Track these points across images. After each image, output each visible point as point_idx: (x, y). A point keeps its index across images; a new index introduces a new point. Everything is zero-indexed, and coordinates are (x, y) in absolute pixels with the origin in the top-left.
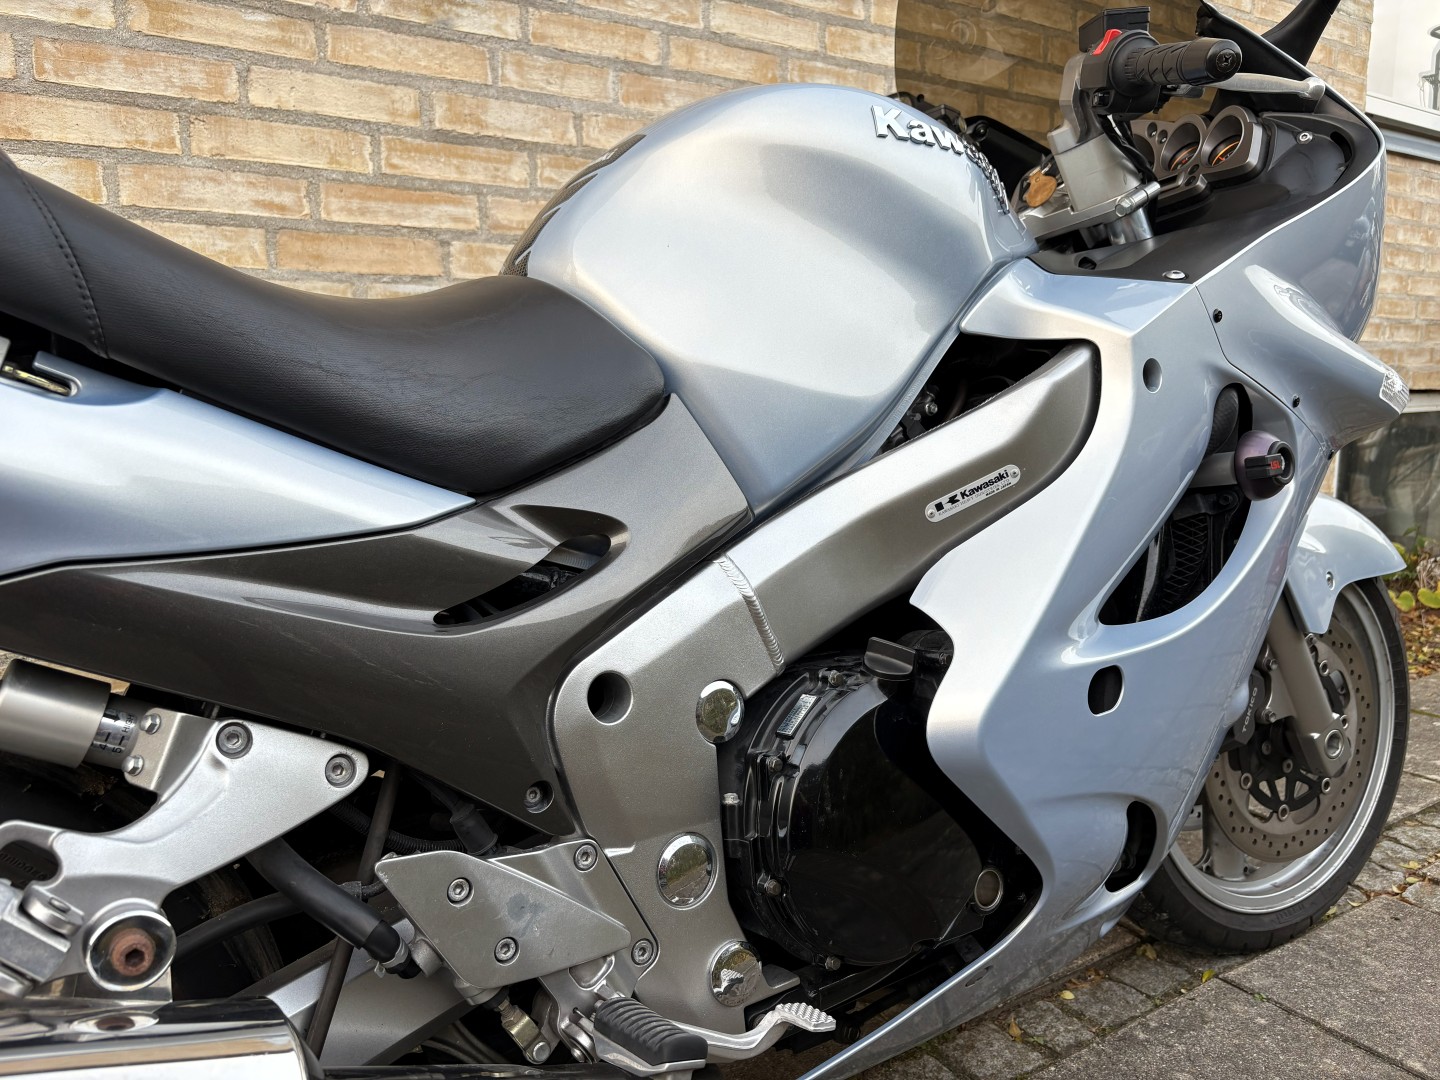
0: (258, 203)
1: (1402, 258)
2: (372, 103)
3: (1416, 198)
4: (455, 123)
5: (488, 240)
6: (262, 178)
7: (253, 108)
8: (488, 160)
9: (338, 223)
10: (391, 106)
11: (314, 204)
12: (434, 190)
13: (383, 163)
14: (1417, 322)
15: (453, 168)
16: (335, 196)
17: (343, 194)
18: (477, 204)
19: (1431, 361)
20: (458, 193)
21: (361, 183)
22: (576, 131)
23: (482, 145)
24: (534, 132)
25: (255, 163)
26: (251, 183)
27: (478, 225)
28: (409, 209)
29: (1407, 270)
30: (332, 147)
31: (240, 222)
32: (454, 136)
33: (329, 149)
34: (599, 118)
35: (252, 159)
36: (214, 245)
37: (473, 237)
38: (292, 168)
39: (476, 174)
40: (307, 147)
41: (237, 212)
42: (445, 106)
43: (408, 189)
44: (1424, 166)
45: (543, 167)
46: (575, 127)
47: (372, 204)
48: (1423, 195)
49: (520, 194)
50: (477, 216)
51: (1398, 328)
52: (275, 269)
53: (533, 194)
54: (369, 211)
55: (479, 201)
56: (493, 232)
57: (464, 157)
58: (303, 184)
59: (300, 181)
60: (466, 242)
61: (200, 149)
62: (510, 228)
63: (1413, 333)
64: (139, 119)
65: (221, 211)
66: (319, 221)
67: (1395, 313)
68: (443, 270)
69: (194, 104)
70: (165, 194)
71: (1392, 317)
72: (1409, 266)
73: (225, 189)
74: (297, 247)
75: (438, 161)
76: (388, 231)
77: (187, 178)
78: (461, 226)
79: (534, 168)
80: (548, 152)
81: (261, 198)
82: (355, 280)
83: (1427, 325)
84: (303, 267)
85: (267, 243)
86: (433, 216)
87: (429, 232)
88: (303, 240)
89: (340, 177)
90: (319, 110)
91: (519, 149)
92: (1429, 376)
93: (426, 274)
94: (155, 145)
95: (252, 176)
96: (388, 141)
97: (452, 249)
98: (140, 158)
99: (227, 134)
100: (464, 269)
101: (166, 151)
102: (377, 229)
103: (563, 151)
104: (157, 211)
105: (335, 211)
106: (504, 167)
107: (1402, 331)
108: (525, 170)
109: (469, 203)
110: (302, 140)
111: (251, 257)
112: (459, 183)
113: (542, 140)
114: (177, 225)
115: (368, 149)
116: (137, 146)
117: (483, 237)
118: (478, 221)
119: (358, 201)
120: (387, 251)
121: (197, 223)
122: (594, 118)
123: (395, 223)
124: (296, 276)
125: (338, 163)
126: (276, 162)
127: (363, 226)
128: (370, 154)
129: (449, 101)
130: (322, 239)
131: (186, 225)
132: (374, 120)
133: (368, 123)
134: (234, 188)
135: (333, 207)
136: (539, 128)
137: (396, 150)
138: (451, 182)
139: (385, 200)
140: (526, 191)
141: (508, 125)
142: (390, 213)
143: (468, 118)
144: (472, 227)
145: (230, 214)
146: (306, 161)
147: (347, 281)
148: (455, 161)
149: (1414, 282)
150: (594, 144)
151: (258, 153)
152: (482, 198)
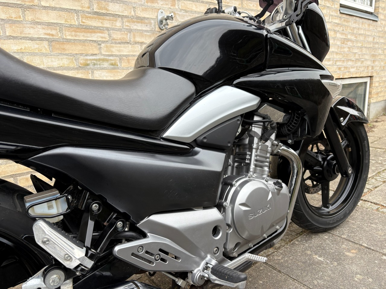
0: (46, 34)
1: (349, 42)
2: (76, 4)
3: (353, 26)
4: (100, 10)
5: (111, 43)
6: (46, 27)
7: (42, 6)
8: (110, 20)
9: (69, 39)
10: (81, 5)
11: (61, 34)
12: (95, 29)
13: (80, 21)
14: (353, 59)
15: (100, 22)
16: (67, 31)
17: (69, 31)
18: (108, 33)
19: (357, 69)
20: (102, 30)
21: (74, 27)
22: (134, 12)
23: (108, 16)
24: (122, 12)
25: (44, 22)
26: (43, 28)
27: (108, 39)
28: (89, 35)
29: (350, 46)
30: (65, 17)
31: (41, 39)
32: (100, 13)
33: (65, 18)
34: (140, 8)
35: (43, 21)
36: (34, 46)
37: (107, 42)
38: (55, 23)
39: (107, 24)
40: (58, 17)
41: (40, 37)
42: (97, 5)
43: (88, 29)
44: (355, 18)
45: (125, 22)
46: (133, 10)
47: (78, 33)
48: (354, 25)
49: (119, 30)
50: (108, 36)
51: (348, 61)
52: (52, 53)
53: (123, 30)
54: (77, 36)
55: (108, 32)
56: (113, 41)
57: (103, 19)
58: (58, 28)
59: (57, 27)
60: (105, 44)
61: (28, 19)
62: (117, 40)
63: (352, 62)
64: (10, 10)
65: (35, 36)
66: (63, 39)
67: (348, 57)
68: (100, 52)
69: (25, 6)
70: (19, 32)
71: (347, 58)
72: (351, 45)
73: (36, 30)
74: (58, 46)
75: (96, 21)
76: (83, 41)
77: (25, 27)
78: (104, 40)
79: (123, 22)
80: (126, 18)
81: (46, 32)
82: (75, 55)
83: (356, 60)
84: (60, 52)
85: (49, 45)
86: (96, 37)
87: (95, 41)
88: (59, 44)
89: (69, 26)
90: (61, 6)
91: (118, 17)
92: (356, 73)
93: (95, 53)
94: (16, 18)
95: (43, 26)
96: (81, 15)
97: (101, 46)
98: (12, 22)
99: (36, 14)
100: (105, 52)
101: (18, 19)
102: (80, 40)
103: (130, 17)
104: (17, 37)
105: (68, 36)
106: (115, 22)
107: (349, 61)
108: (121, 23)
109: (106, 33)
110: (57, 15)
111: (45, 49)
112: (102, 27)
113: (125, 14)
114: (23, 41)
115: (76, 17)
116: (10, 18)
117: (110, 43)
118: (108, 38)
119: (74, 33)
120: (83, 47)
121: (29, 40)
122: (139, 8)
123: (85, 39)
124: (58, 55)
125: (67, 21)
126: (50, 22)
127: (76, 40)
128: (77, 19)
129: (98, 3)
130: (65, 44)
131: (26, 41)
132: (77, 9)
133: (75, 10)
134: (38, 30)
135: (67, 34)
136: (124, 11)
137: (84, 18)
138: (100, 27)
139: (82, 32)
140: (121, 29)
141: (115, 10)
142: (83, 36)
143: (103, 8)
144: (107, 40)
145: (38, 37)
146: (58, 21)
147: (73, 56)
148: (101, 21)
149: (352, 49)
150: (139, 15)
151: (45, 20)
152: (109, 31)
